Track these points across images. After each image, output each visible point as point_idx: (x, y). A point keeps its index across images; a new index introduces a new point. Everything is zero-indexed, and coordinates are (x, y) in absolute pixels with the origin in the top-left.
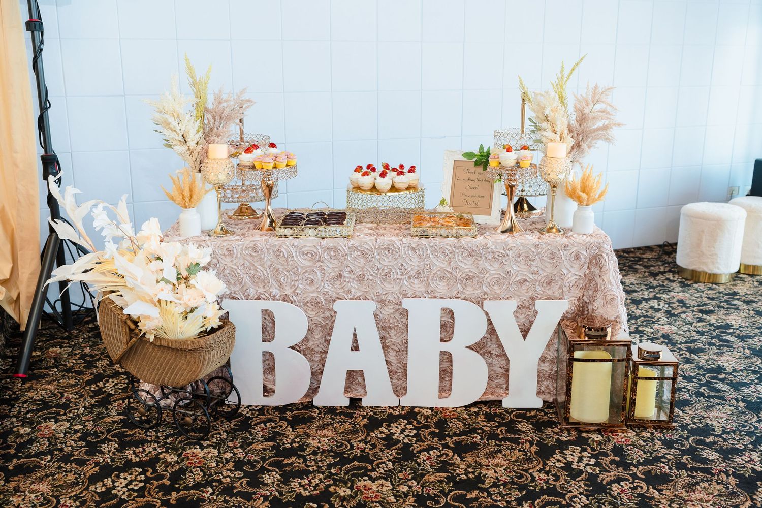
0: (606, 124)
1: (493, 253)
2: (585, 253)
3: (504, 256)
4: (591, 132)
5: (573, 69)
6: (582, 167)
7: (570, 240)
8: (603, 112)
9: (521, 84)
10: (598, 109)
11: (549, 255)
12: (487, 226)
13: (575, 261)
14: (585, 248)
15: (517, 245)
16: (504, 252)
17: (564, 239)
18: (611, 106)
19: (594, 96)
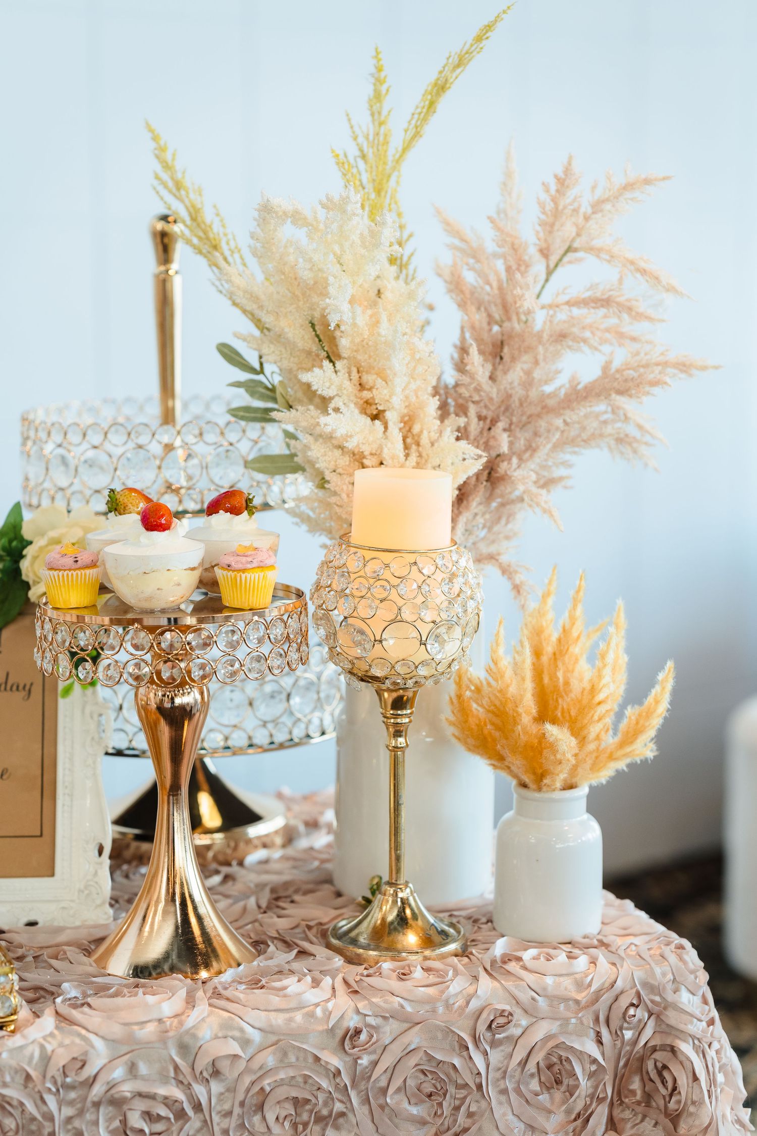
0: (616, 364)
1: (117, 1103)
2: (593, 1050)
3: (181, 1115)
4: (546, 408)
5: (441, 87)
6: (517, 588)
7: (509, 984)
8: (604, 302)
9: (167, 167)
10: (578, 290)
11: (411, 1083)
12: (39, 938)
13: (544, 1098)
14: (589, 1021)
15: (245, 1042)
16: (178, 1094)
17: (486, 984)
18: (643, 272)
19: (549, 226)
